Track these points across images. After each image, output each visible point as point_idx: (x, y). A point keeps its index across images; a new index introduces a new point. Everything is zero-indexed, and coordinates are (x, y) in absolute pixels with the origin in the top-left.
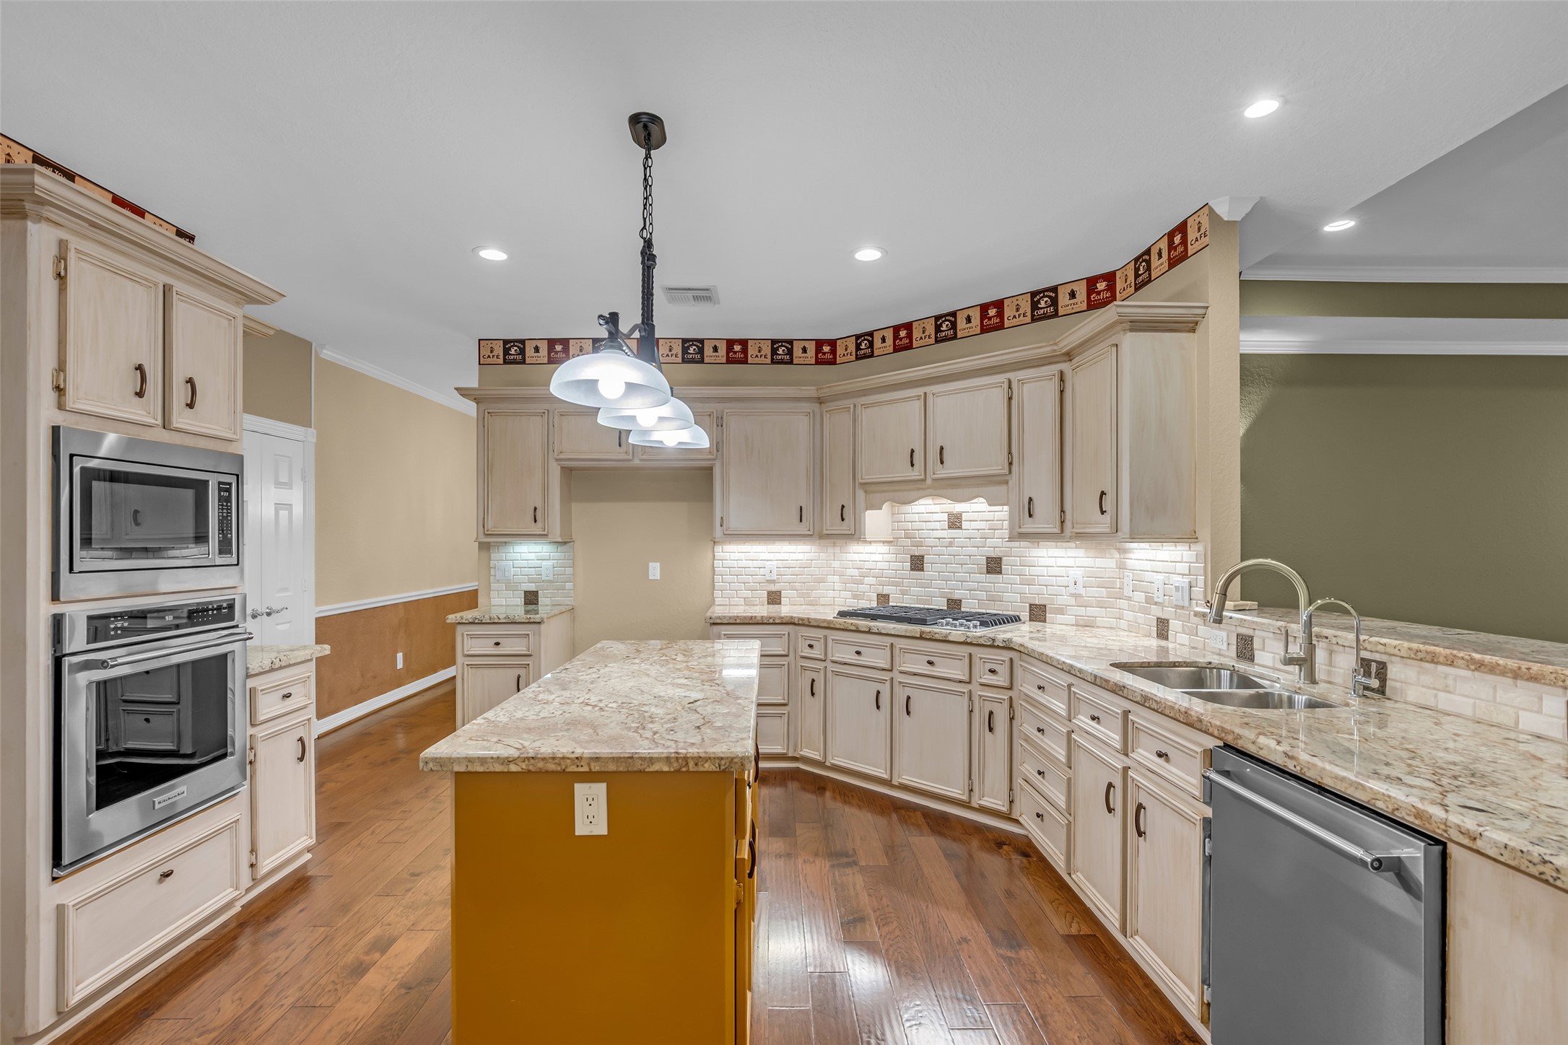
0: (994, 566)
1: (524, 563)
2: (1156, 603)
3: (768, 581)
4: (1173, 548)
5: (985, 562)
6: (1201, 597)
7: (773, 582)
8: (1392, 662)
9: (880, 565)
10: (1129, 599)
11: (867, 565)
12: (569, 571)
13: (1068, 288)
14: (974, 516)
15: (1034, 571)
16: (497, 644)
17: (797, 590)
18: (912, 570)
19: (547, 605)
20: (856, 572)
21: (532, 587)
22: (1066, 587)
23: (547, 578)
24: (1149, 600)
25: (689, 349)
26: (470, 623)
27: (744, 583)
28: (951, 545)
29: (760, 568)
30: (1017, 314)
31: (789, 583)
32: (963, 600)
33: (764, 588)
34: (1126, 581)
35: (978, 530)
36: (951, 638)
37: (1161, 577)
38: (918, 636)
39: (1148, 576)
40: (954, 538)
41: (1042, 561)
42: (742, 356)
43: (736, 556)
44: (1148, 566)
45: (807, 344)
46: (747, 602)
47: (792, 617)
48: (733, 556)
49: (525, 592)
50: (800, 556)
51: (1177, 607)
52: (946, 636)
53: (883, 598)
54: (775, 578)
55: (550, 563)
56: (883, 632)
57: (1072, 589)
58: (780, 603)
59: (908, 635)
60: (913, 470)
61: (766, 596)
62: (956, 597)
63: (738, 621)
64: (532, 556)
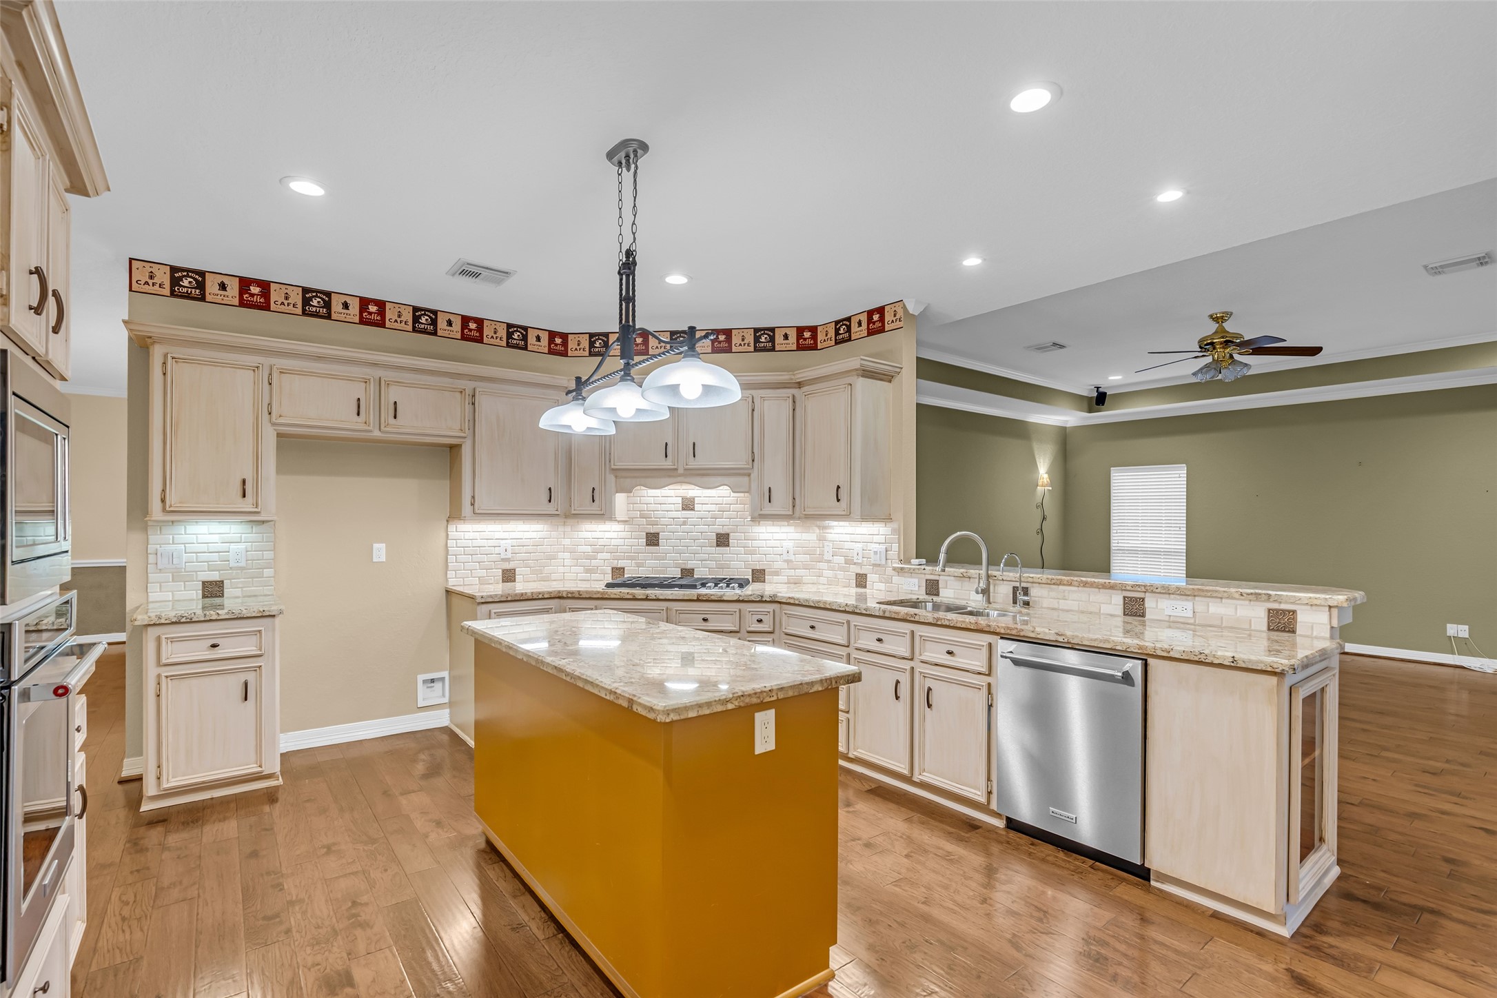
0: (722, 540)
1: (204, 547)
2: (855, 564)
3: (503, 560)
4: (872, 525)
5: (715, 537)
6: (896, 558)
7: (507, 560)
8: (1033, 587)
9: (614, 542)
10: (829, 561)
11: (601, 542)
12: (269, 555)
13: (783, 331)
14: (706, 500)
15: (756, 543)
16: (214, 646)
17: (530, 568)
18: (647, 545)
19: (238, 597)
20: (589, 549)
21: (215, 576)
22: (780, 555)
23: (238, 564)
24: (849, 562)
25: (421, 318)
26: (173, 623)
27: (479, 562)
28: (684, 523)
29: (495, 547)
30: (742, 344)
31: (523, 561)
32: (695, 569)
33: (499, 567)
34: (826, 549)
35: (709, 511)
36: (725, 598)
37: (860, 545)
38: (695, 598)
39: (847, 545)
40: (687, 518)
41: (762, 536)
42: (478, 334)
43: (471, 535)
44: (847, 538)
45: (541, 334)
46: (482, 581)
47: (559, 592)
48: (467, 535)
49: (204, 583)
50: (534, 535)
51: (874, 565)
52: (721, 596)
53: (618, 571)
54: (509, 556)
55: (242, 546)
56: (661, 597)
57: (785, 557)
58: (514, 581)
59: (686, 598)
60: (666, 460)
61: (501, 574)
62: (689, 567)
63: (509, 599)
64: (216, 538)
